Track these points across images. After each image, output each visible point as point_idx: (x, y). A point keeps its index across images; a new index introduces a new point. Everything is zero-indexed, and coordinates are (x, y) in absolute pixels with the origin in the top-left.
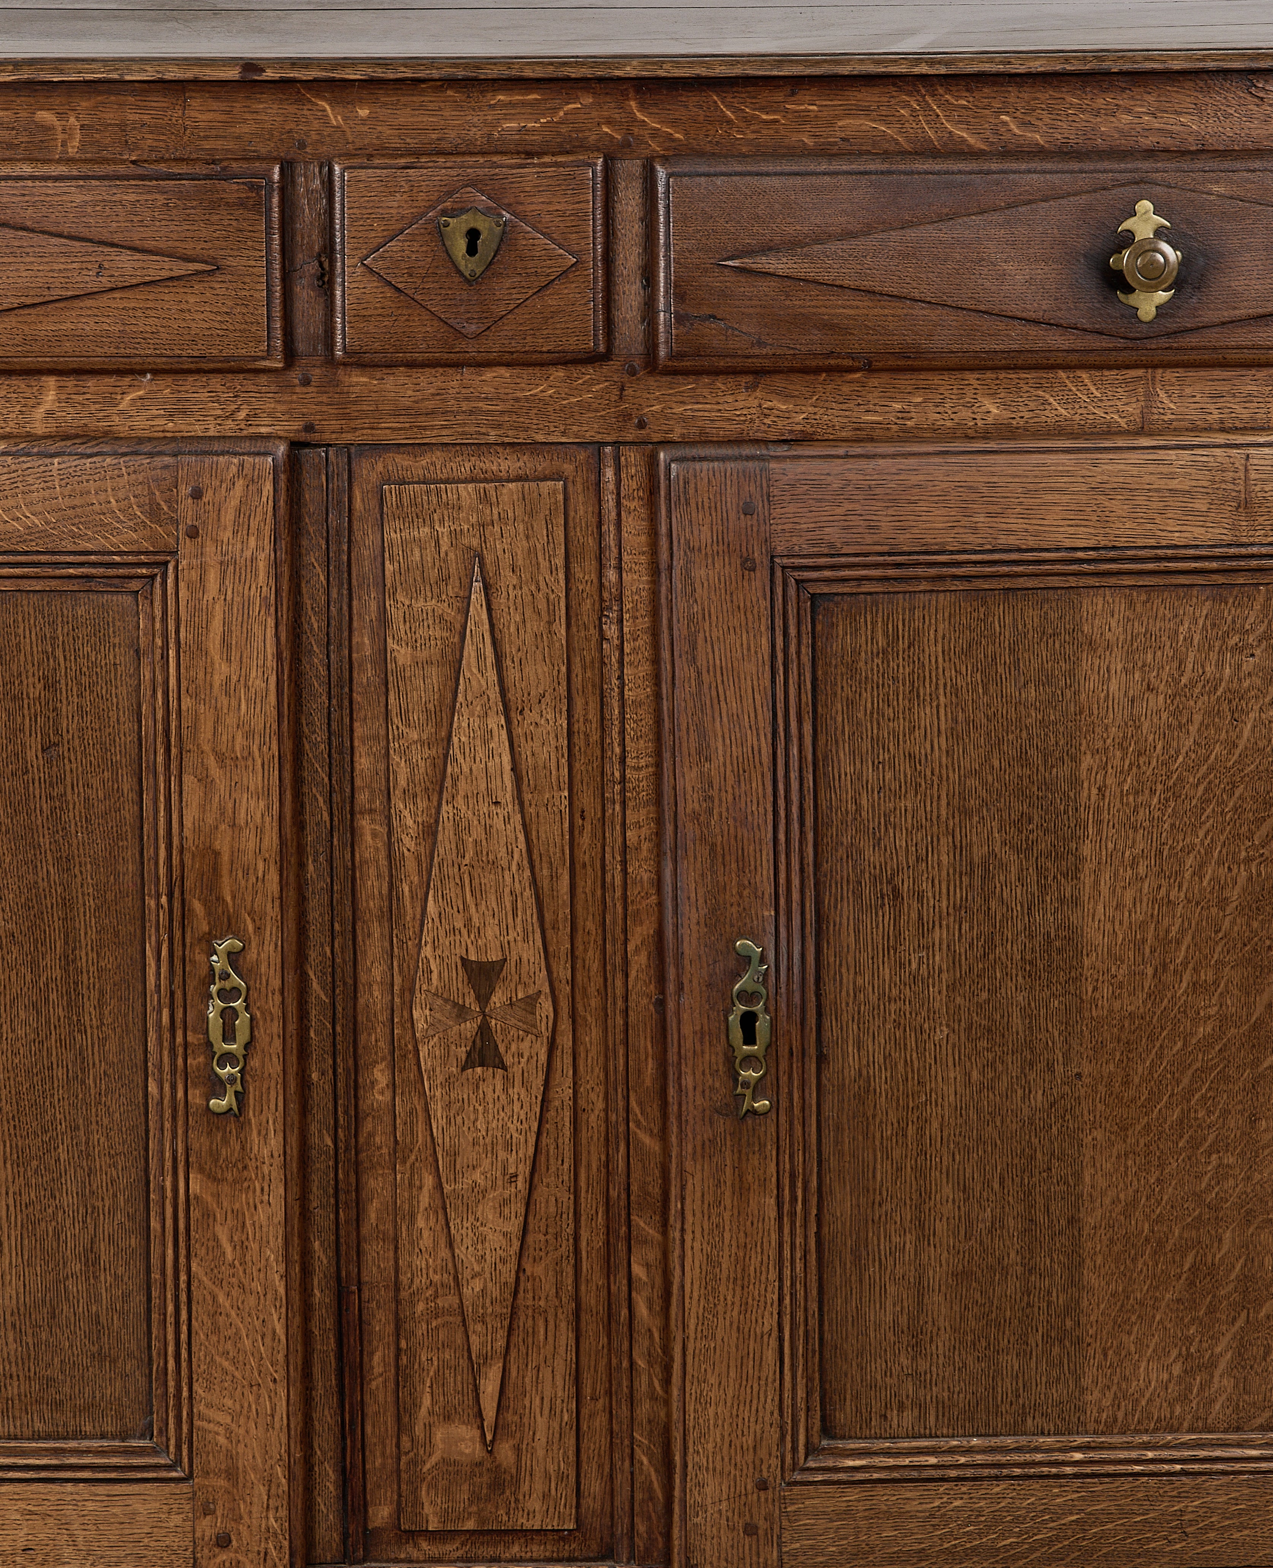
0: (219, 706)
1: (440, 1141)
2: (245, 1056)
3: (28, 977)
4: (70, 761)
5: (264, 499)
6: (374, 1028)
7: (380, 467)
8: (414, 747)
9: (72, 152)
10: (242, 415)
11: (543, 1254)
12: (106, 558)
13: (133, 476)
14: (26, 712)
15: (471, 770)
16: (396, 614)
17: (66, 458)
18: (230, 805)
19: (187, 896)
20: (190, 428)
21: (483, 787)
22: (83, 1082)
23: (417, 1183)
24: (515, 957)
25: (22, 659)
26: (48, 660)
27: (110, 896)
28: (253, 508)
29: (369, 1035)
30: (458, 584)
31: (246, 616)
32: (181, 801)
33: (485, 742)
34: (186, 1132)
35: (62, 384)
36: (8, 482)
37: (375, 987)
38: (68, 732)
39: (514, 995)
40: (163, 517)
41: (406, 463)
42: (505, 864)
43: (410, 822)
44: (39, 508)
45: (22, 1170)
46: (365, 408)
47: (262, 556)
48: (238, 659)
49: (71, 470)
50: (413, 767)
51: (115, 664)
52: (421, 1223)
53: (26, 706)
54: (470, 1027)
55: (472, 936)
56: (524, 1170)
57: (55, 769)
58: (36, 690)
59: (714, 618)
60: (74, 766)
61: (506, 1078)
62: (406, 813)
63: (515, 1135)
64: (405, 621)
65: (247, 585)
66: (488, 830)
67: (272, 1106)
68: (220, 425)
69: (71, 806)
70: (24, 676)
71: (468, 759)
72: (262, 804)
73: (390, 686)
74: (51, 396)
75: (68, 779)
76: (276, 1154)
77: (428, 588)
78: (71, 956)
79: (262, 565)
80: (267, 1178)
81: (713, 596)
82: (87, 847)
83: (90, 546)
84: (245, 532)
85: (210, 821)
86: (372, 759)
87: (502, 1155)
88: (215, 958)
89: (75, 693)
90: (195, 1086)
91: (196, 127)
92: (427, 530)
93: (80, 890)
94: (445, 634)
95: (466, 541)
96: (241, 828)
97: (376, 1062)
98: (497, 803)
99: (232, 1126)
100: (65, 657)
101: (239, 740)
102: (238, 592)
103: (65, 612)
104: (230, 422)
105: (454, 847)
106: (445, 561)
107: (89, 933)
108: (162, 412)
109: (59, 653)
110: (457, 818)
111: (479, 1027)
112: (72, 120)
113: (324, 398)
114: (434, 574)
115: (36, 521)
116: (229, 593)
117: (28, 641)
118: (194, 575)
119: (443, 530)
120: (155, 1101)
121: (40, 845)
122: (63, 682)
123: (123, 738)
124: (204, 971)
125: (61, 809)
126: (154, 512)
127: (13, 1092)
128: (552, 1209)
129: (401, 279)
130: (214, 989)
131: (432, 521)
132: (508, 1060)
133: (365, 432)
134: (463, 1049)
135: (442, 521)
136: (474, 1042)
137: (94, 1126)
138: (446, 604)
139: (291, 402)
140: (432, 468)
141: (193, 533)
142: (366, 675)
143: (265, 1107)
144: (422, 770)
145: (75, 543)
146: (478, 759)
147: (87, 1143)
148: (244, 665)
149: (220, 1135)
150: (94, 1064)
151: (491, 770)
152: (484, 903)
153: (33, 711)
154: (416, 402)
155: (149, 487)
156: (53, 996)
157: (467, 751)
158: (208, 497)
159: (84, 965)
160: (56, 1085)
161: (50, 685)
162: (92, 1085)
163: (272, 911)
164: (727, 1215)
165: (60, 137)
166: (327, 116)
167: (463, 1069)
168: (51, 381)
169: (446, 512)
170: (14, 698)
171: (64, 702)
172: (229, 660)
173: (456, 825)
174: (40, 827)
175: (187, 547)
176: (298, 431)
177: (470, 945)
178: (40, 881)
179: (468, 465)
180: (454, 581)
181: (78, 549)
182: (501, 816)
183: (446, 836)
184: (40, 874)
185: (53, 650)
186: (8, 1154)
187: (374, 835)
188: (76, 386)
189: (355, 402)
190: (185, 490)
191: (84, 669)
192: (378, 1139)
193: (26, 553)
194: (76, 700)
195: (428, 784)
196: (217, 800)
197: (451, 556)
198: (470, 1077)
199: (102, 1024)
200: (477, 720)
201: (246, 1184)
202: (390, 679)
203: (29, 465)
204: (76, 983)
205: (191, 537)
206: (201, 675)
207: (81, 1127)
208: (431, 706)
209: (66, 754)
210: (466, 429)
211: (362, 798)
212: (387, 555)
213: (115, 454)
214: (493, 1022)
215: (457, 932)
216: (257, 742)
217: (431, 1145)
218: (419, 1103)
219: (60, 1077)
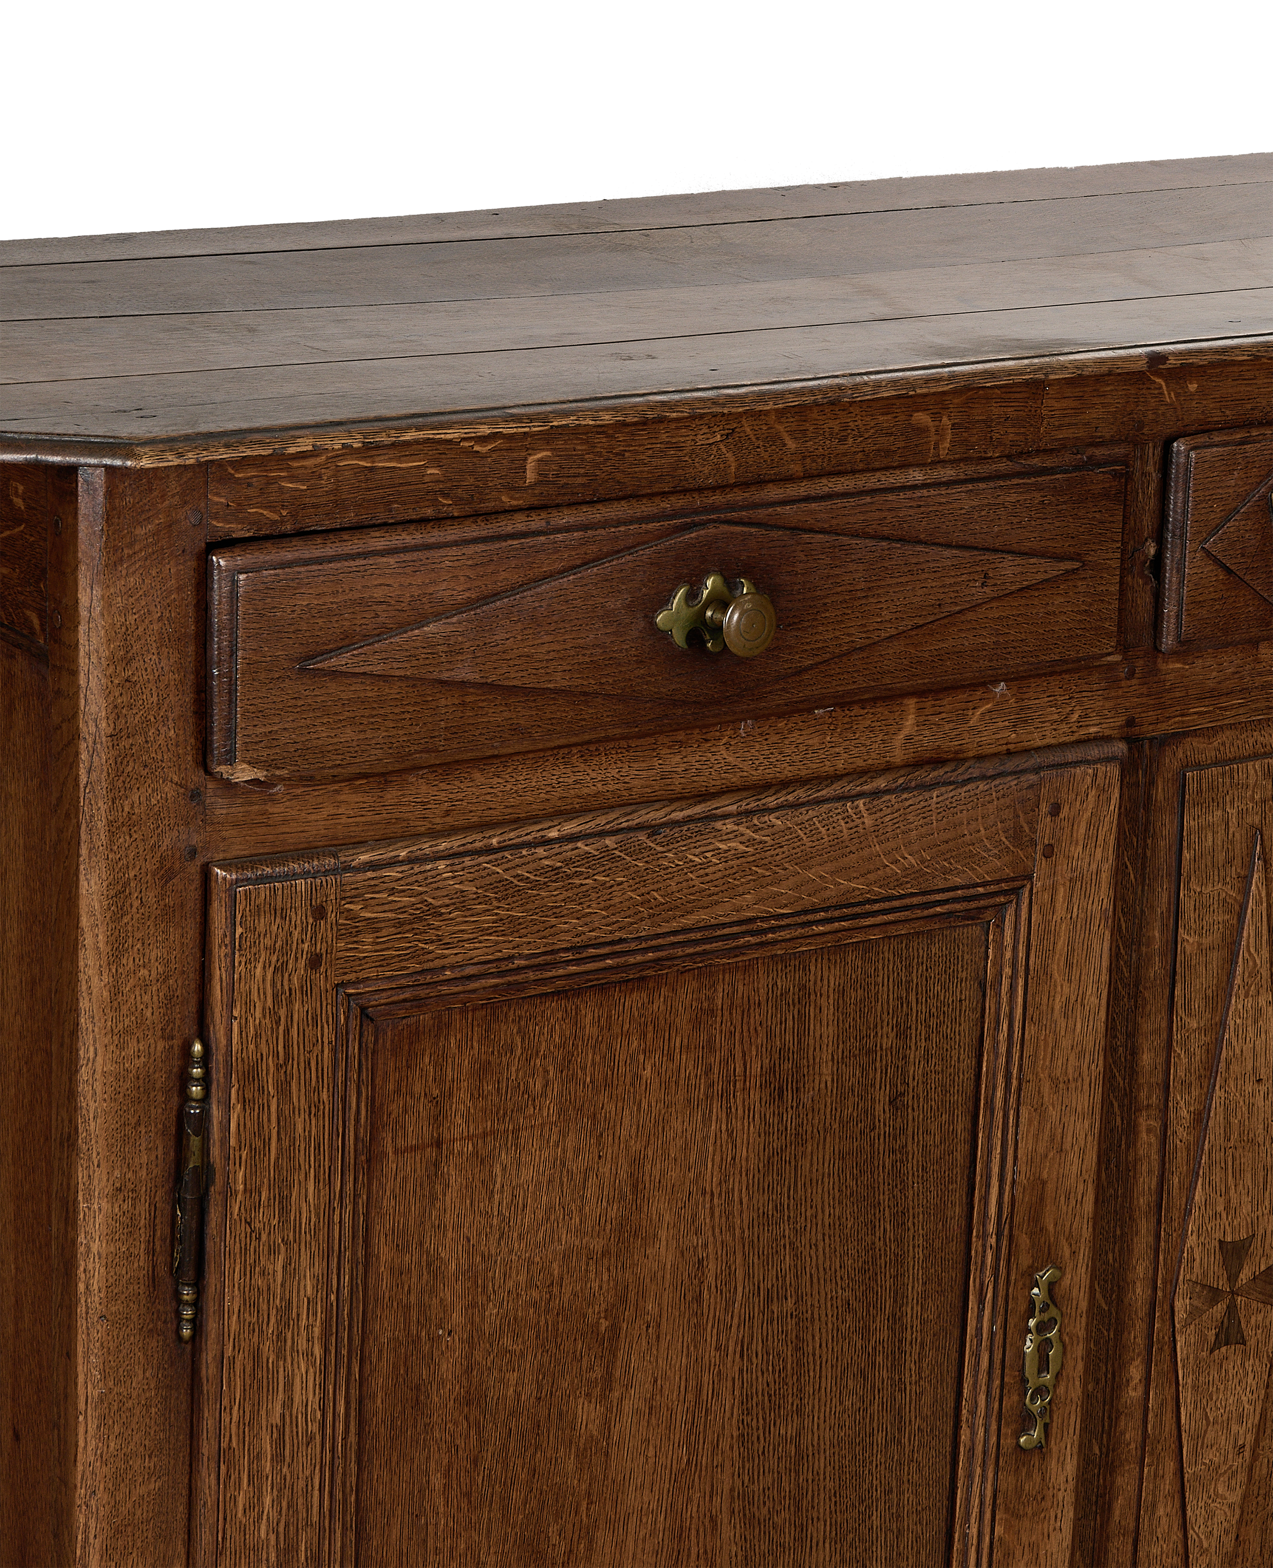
0: (1058, 1029)
1: (1187, 1427)
2: (1054, 1386)
3: (859, 1345)
4: (913, 1109)
5: (1112, 808)
6: (1134, 1325)
7: (1180, 755)
8: (1193, 1036)
9: (943, 454)
10: (1075, 716)
11: (1253, 1516)
12: (972, 891)
13: (1002, 801)
14: (878, 1065)
15: (1242, 1051)
16: (1188, 904)
17: (943, 789)
18: (1060, 1131)
19: (1015, 1232)
20: (1030, 737)
21: (1250, 1067)
22: (899, 1442)
23: (1161, 1472)
24: (1261, 1231)
25: (879, 1008)
26: (902, 1006)
27: (937, 1244)
28: (1102, 818)
29: (1129, 1333)
30: (1240, 865)
31: (1087, 932)
32: (1017, 1134)
33: (1256, 1022)
34: (996, 1473)
35: (922, 705)
36: (890, 823)
37: (1138, 1284)
38: (914, 1079)
39: (1257, 1269)
40: (1025, 839)
41: (1201, 746)
42: (1261, 1141)
43: (1184, 1113)
44: (915, 847)
45: (838, 1546)
46: (1178, 694)
47: (1106, 867)
48: (1078, 978)
49: (947, 802)
50: (1190, 1055)
51: (961, 1001)
52: (1161, 1511)
53: (878, 1058)
54: (1220, 1308)
55: (1230, 1218)
56: (1250, 1438)
57: (899, 1120)
58: (888, 1040)
60: (916, 1114)
61: (1244, 1352)
62: (1182, 1103)
63: (1247, 1406)
64: (1195, 909)
65: (1091, 899)
66: (1251, 1107)
68: (1055, 730)
69: (910, 1157)
70: (879, 1027)
71: (1240, 1041)
72: (1087, 1123)
73: (1178, 977)
74: (910, 721)
75: (910, 1129)
76: (1070, 1479)
77: (1216, 873)
78: (898, 1314)
79: (1105, 876)
80: (1061, 1504)
82: (921, 1197)
83: (958, 881)
84: (1093, 845)
85: (1041, 1150)
86: (1153, 1054)
87: (1235, 1428)
88: (1036, 1290)
89: (923, 1037)
90: (1008, 1424)
91: (1052, 417)
92: (1220, 813)
93: (911, 1243)
94: (1227, 917)
95: (1249, 821)
96: (1067, 1151)
97: (1133, 1359)
98: (1259, 1081)
99: (1036, 1460)
100: (917, 999)
101: (1072, 1061)
102: (1083, 908)
103: (921, 951)
104: (1064, 726)
105: (1222, 1132)
106: (1232, 842)
107: (916, 1285)
108: (1007, 723)
109: (912, 997)
110: (1227, 1102)
111: (1228, 1307)
112: (945, 419)
113: (1144, 690)
114: (1221, 857)
115: (913, 861)
116: (1075, 910)
117: (885, 988)
118: (1047, 896)
119: (1232, 812)
120: (967, 1448)
121: (879, 1203)
122: (913, 1027)
123: (961, 1076)
124: (1023, 1307)
125: (902, 1161)
126: (1017, 836)
127: (837, 1468)
128: (1264, 1471)
129: (1235, 561)
130: (1032, 1323)
131: (1224, 803)
132: (1248, 1332)
133: (1177, 719)
134: (1214, 1331)
135: (1232, 802)
136: (1222, 1323)
137: (906, 1485)
138: (1229, 887)
139: (1118, 697)
140: (1222, 749)
141: (1049, 852)
142: (1156, 969)
143: (1065, 1433)
144: (1198, 1058)
145: (945, 879)
146: (1248, 1039)
147: (899, 1505)
148: (1082, 983)
149: (1024, 1471)
150: (910, 1421)
151: (1258, 1048)
152: (1241, 1182)
153: (884, 1062)
154: (1219, 683)
155: (1015, 810)
156: (880, 1359)
157: (1241, 1032)
158: (1065, 812)
159: (909, 1320)
160: (875, 1451)
161: (902, 1033)
162: (907, 1444)
163: (1087, 1233)
165: (933, 438)
166: (1162, 394)
167: (1212, 1352)
168: (911, 703)
169: (1236, 793)
170: (868, 1052)
171: (913, 1048)
172: (1070, 981)
173: (1226, 1108)
174: (882, 1185)
175: (1041, 869)
176: (1121, 727)
177: (1227, 1227)
178: (877, 1240)
179: (1251, 741)
180: (1238, 862)
181: (949, 884)
182: (1262, 1093)
183: (1216, 1120)
184: (877, 1235)
185: (908, 993)
186: (828, 1533)
187: (1149, 1131)
188: (934, 706)
189: (1169, 691)
190: (1044, 808)
191: (934, 1010)
192: (1128, 1436)
193: (901, 897)
194: (923, 1045)
195: (1201, 1070)
196: (1049, 1126)
197: (1237, 835)
198: (1216, 1358)
199: (920, 1378)
200: (1250, 999)
201: (1043, 1515)
202: (1178, 970)
203: (910, 802)
204: (900, 1341)
205: (1046, 857)
206: (1045, 1001)
207: (894, 1490)
208: (1209, 992)
209: (910, 1103)
210: (1258, 705)
211: (1143, 1095)
212: (1185, 844)
213: (983, 778)
214: (1239, 1298)
215: (1218, 1216)
216: (1087, 1061)
217: (1175, 1432)
218: (1169, 1393)
219: (880, 1442)
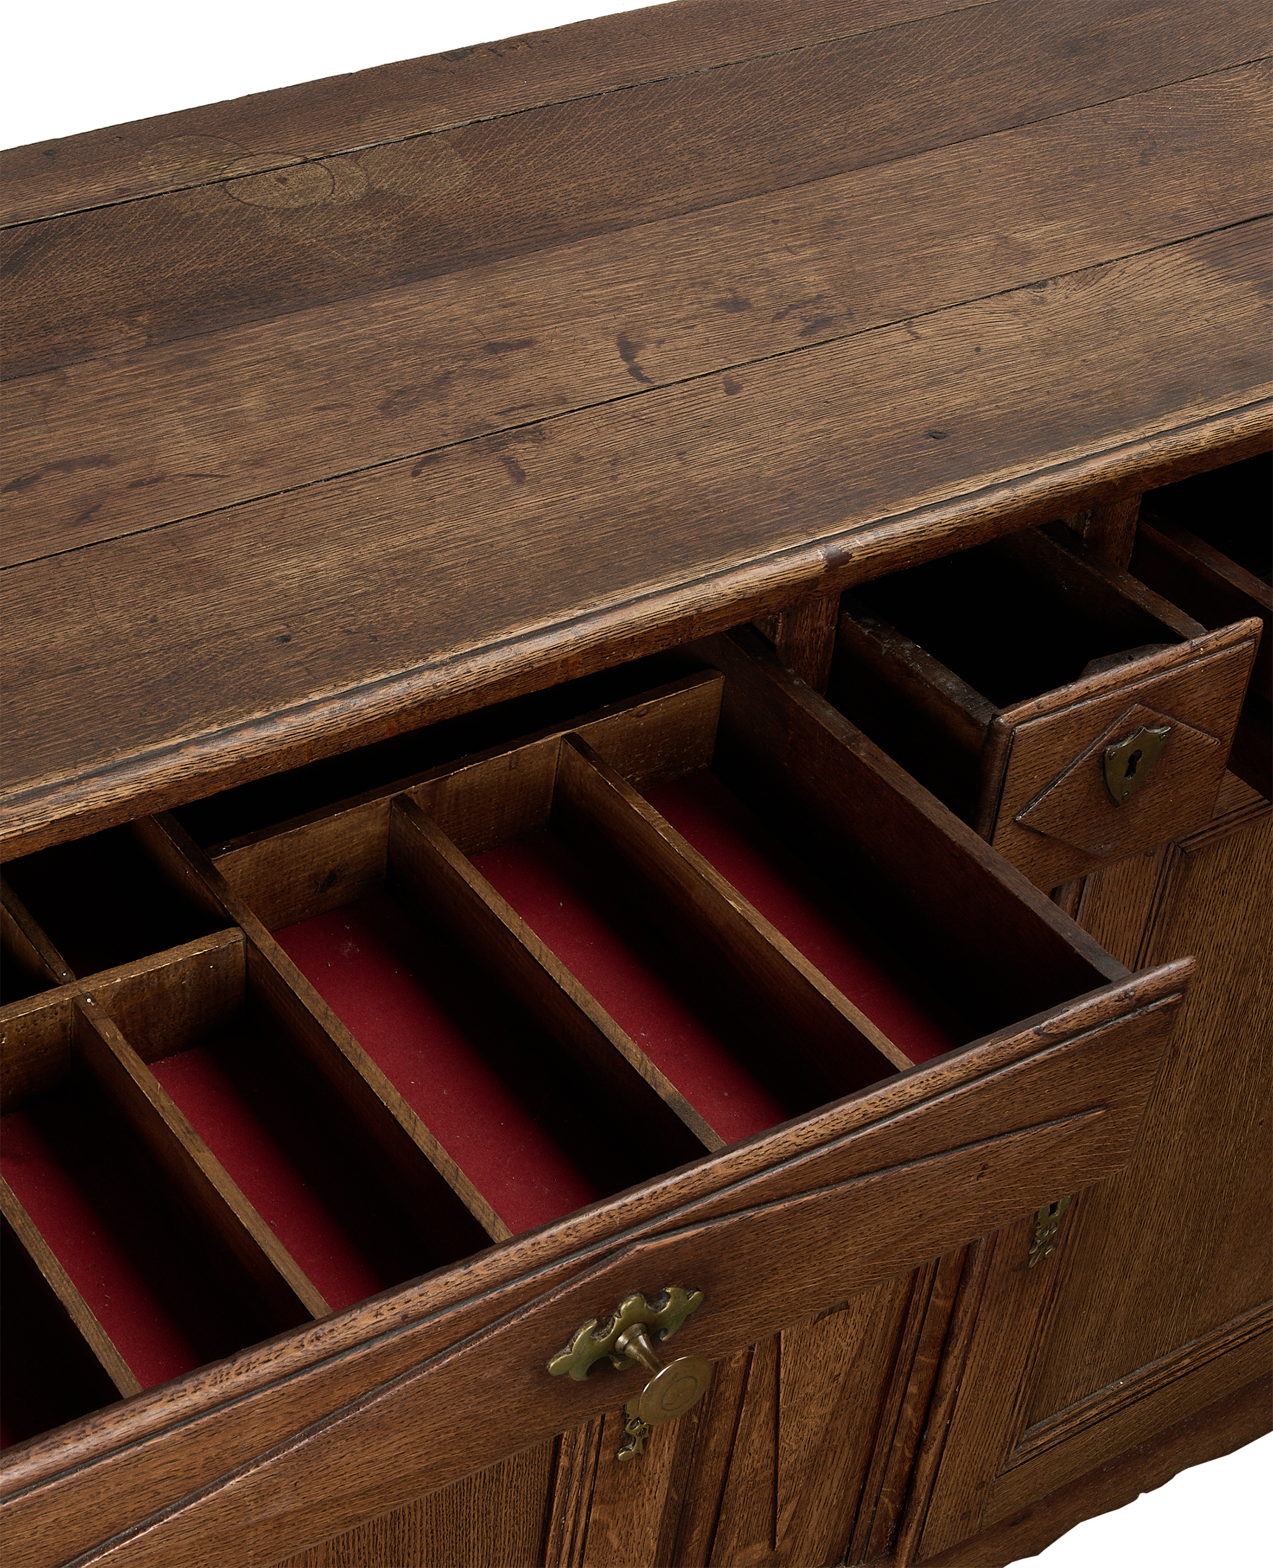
1: (786, 1379)
22: (498, 1479)
23: (757, 1412)
34: (593, 1482)
52: (754, 1436)
56: (846, 1368)
59: (1111, 906)
61: (847, 1314)
63: (845, 1349)
67: (670, 1433)
80: (656, 1482)
81: (1115, 889)
87: (832, 1366)
90: (606, 1449)
120: (566, 1470)
128: (857, 1380)
137: (503, 1505)
143: (663, 1439)
147: (495, 1520)
149: (621, 1473)
164: (1002, 1335)
167: (815, 1323)
192: (727, 1394)
198: (819, 1326)
201: (637, 1494)
207: (492, 1511)
217: (773, 1382)
218: (769, 1360)
219: (477, 1485)
